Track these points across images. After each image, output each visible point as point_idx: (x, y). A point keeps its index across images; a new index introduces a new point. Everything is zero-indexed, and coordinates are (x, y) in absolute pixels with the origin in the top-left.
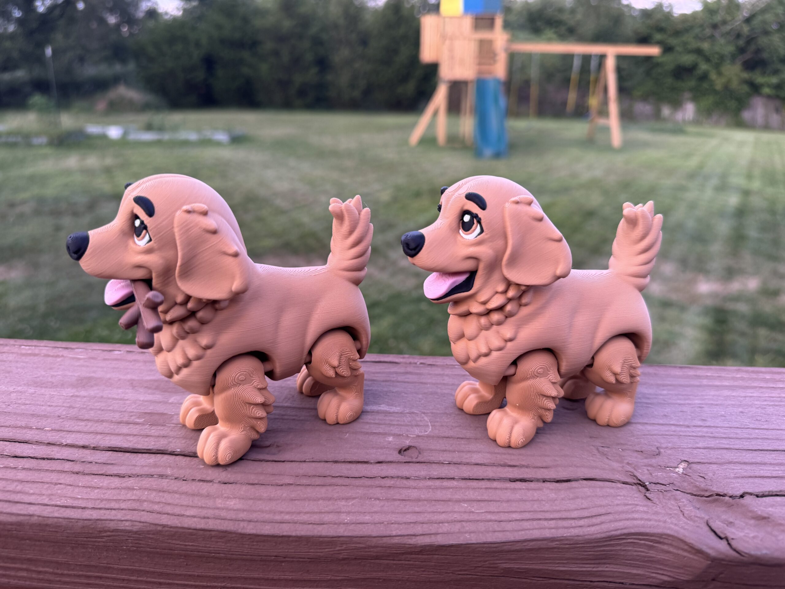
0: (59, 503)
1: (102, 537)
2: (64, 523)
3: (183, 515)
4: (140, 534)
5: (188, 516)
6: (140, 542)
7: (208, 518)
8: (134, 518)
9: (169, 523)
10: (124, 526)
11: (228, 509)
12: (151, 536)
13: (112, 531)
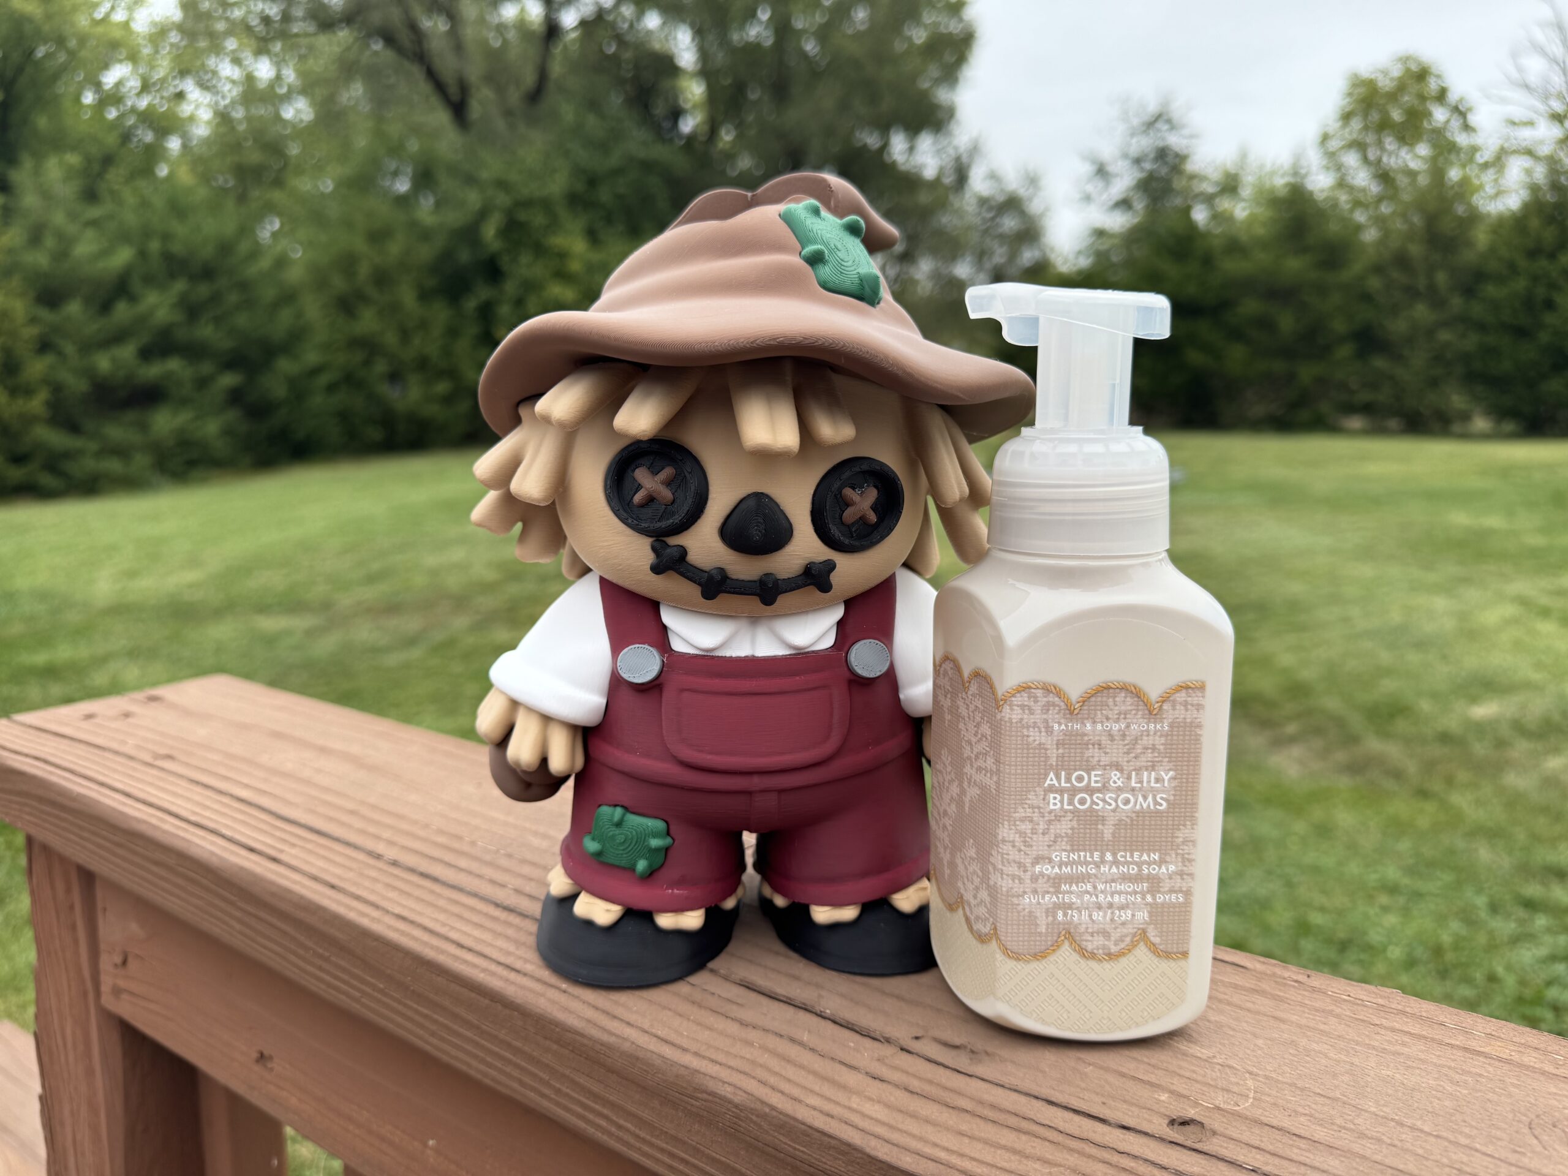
0: (659, 1033)
1: (697, 1099)
2: (659, 1062)
3: (800, 1101)
4: (741, 1110)
5: (807, 1105)
6: (740, 1123)
7: (832, 1117)
8: (739, 1084)
9: (779, 1106)
10: (724, 1091)
11: (864, 1115)
12: (754, 1118)
13: (709, 1094)
